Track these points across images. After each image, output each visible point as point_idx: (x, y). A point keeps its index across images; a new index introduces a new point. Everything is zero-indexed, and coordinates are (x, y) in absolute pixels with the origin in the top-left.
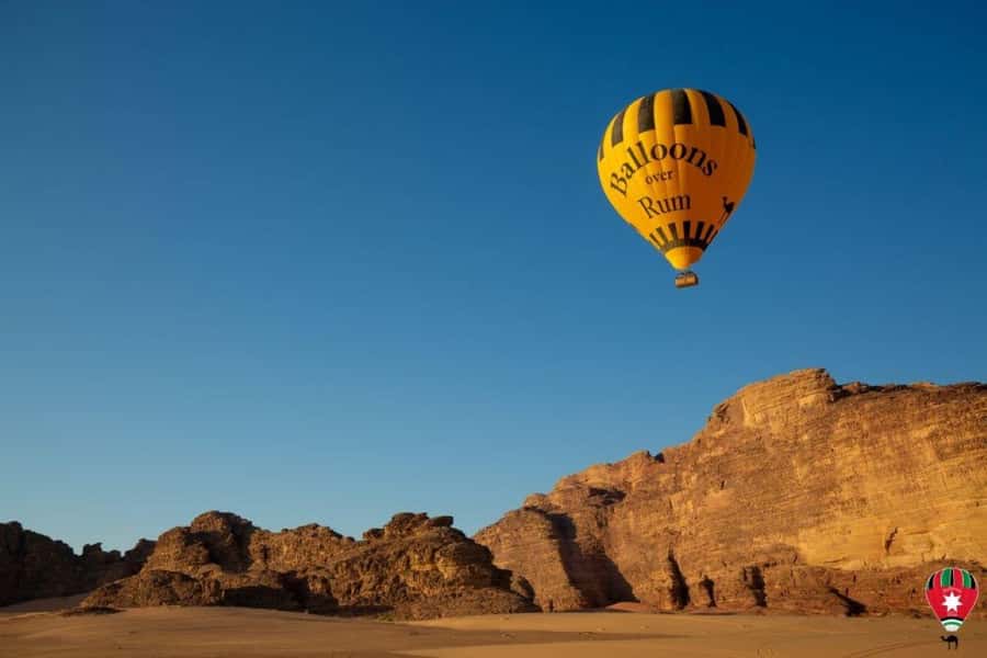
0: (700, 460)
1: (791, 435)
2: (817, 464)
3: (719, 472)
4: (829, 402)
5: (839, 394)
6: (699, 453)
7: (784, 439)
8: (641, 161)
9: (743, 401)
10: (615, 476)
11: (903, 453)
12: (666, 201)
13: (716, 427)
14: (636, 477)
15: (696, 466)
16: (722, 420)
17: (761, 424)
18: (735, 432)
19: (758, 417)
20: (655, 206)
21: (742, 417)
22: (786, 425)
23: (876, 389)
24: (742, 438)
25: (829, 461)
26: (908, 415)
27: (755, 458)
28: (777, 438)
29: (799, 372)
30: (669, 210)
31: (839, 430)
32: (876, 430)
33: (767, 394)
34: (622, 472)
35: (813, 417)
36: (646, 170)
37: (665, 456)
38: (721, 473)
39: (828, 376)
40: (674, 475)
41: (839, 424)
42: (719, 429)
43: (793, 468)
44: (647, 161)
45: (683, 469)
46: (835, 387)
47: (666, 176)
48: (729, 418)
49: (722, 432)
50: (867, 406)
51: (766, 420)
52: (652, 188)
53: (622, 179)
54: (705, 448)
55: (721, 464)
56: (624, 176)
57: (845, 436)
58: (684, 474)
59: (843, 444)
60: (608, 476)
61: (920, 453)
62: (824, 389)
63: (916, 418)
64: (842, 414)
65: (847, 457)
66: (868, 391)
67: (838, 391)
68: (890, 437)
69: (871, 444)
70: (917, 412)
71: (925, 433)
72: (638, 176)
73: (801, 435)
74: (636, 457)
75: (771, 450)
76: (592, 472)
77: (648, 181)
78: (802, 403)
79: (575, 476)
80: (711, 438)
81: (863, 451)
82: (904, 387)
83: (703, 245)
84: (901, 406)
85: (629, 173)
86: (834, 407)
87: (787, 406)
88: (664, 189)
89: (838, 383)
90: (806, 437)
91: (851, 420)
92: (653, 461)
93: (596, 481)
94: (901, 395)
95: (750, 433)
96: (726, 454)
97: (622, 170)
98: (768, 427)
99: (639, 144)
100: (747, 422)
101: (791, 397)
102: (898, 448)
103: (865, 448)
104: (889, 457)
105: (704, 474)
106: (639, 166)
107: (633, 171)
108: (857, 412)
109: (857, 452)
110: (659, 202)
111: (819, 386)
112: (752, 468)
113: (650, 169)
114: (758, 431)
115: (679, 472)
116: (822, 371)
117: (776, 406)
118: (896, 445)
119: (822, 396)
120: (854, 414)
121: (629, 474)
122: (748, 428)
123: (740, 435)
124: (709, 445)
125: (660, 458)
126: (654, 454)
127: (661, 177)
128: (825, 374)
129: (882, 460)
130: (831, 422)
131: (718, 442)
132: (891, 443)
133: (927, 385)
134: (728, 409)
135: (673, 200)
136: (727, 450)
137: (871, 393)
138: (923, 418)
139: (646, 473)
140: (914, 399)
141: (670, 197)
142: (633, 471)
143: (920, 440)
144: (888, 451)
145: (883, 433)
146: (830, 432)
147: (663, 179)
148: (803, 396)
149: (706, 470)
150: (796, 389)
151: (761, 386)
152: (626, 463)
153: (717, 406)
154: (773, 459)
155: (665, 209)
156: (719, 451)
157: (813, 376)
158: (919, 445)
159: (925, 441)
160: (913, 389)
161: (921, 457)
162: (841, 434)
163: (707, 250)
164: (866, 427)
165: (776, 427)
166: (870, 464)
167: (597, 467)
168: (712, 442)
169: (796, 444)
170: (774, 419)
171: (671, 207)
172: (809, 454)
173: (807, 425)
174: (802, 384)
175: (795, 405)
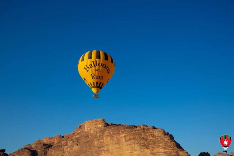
0: (73, 138)
1: (95, 134)
2: (100, 141)
3: (77, 142)
4: (105, 127)
5: (107, 125)
6: (73, 136)
7: (93, 134)
8: (95, 65)
9: (85, 124)
10: (50, 141)
11: (118, 140)
12: (98, 76)
13: (78, 130)
14: (56, 141)
15: (72, 140)
16: (80, 129)
17: (89, 130)
18: (83, 132)
19: (88, 129)
20: (95, 77)
21: (85, 128)
22: (94, 131)
23: (115, 125)
24: (84, 133)
25: (103, 140)
26: (120, 131)
27: (86, 139)
28: (92, 134)
29: (99, 119)
30: (98, 78)
31: (106, 133)
32: (114, 134)
33: (91, 123)
34: (53, 140)
35: (101, 130)
36: (96, 67)
37: (64, 137)
38: (78, 142)
39: (105, 121)
40: (66, 141)
41: (106, 132)
42: (79, 131)
43: (94, 142)
44: (97, 66)
45: (68, 140)
46: (106, 123)
47: (100, 71)
48: (82, 129)
49: (79, 132)
50: (112, 128)
51: (90, 130)
52: (96, 72)
53: (88, 68)
54: (75, 135)
55: (78, 140)
56: (89, 67)
57: (107, 135)
58: (69, 141)
59: (106, 137)
60: (49, 141)
61: (122, 140)
62: (104, 124)
63: (122, 132)
64: (107, 130)
65: (107, 140)
66: (113, 125)
67: (107, 124)
68: (116, 136)
69: (112, 137)
70: (122, 131)
71: (123, 135)
72: (93, 68)
73: (97, 134)
74: (57, 136)
75: (90, 137)
76: (45, 139)
77: (95, 70)
78: (99, 126)
79: (40, 140)
80: (77, 133)
81: (110, 139)
82: (120, 125)
83: (101, 88)
84: (119, 129)
85: (91, 67)
86: (105, 128)
87: (95, 127)
88: (98, 73)
89: (107, 123)
90: (98, 134)
91: (109, 131)
92: (61, 137)
93: (45, 141)
94: (119, 127)
95: (86, 132)
96: (79, 137)
97: (89, 66)
98: (90, 131)
99: (96, 61)
100: (86, 130)
101: (96, 125)
102: (118, 138)
103: (111, 138)
104: (115, 141)
105: (74, 142)
106: (94, 66)
107: (92, 67)
108: (110, 130)
109: (109, 139)
110: (96, 76)
111: (103, 123)
112: (85, 141)
113: (97, 68)
114: (88, 132)
115: (67, 141)
116: (104, 119)
117: (93, 126)
118: (117, 138)
119: (103, 125)
120: (109, 130)
121: (55, 140)
122: (86, 131)
123: (83, 133)
124: (76, 135)
125: (63, 137)
126: (62, 136)
127: (99, 70)
128: (104, 120)
129: (114, 141)
130: (104, 131)
131: (78, 134)
132: (116, 137)
133: (125, 125)
134: (82, 126)
135: (100, 76)
136: (80, 136)
137: (114, 125)
138: (123, 132)
139: (59, 140)
140: (122, 128)
141: (99, 75)
142: (56, 140)
143: (122, 137)
144: (115, 139)
145: (115, 135)
146: (104, 134)
147: (99, 71)
148: (99, 125)
149: (74, 141)
150: (97, 123)
151: (90, 121)
152: (54, 138)
153: (79, 125)
154: (90, 139)
155: (97, 78)
156: (78, 136)
157: (102, 120)
158: (122, 138)
159: (123, 138)
160: (122, 126)
161: (122, 141)
162: (106, 134)
163: (102, 89)
164: (111, 133)
165: (92, 131)
166: (111, 142)
167: (46, 138)
168: (77, 134)
169: (96, 136)
170: (92, 130)
171: (99, 78)
172: (99, 138)
173: (99, 131)
174: (99, 122)
175: (97, 127)
